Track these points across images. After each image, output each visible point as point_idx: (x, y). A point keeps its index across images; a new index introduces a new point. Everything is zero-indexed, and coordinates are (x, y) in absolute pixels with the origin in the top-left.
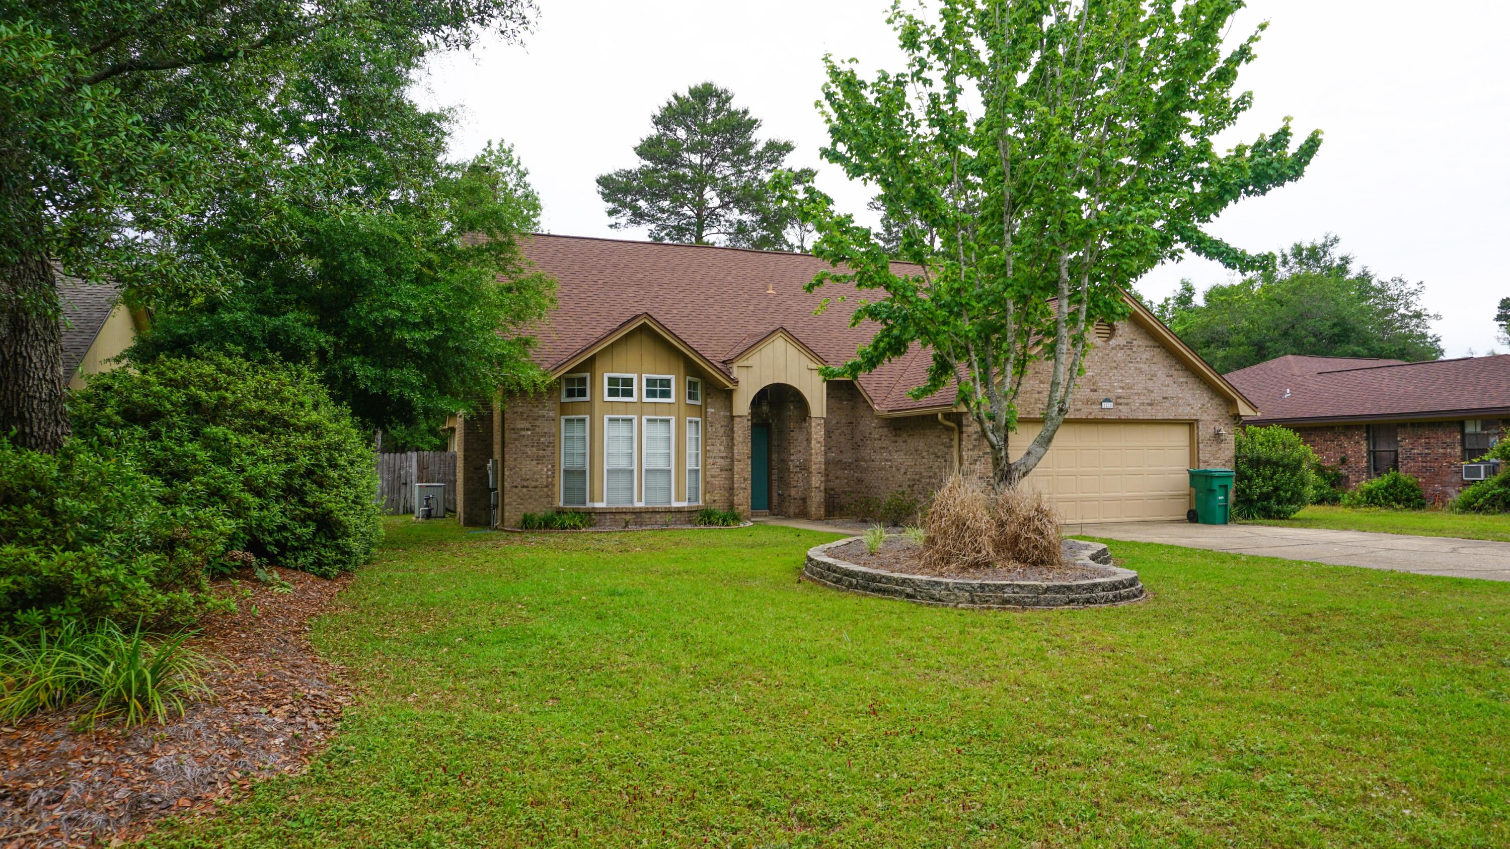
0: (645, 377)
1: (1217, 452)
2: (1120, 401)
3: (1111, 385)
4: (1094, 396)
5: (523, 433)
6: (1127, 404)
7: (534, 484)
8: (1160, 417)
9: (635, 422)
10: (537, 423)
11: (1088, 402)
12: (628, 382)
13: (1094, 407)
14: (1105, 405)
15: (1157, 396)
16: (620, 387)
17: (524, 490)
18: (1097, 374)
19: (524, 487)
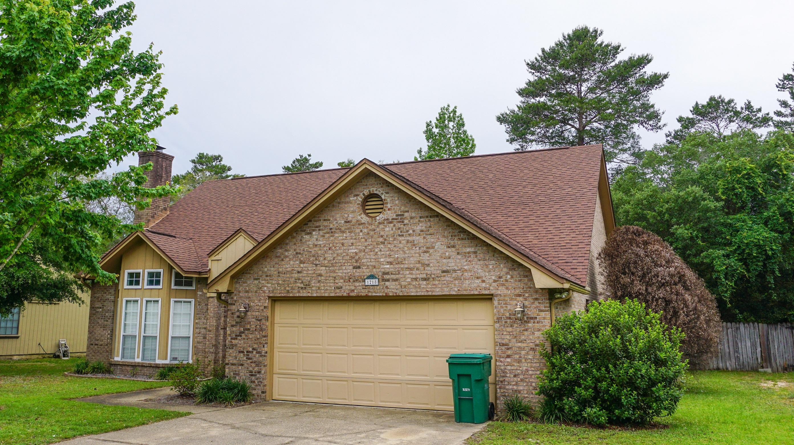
0: (146, 271)
1: (521, 333)
2: (387, 277)
3: (377, 260)
4: (358, 273)
5: (98, 310)
6: (396, 280)
7: (101, 343)
8: (438, 292)
9: (139, 301)
10: (105, 304)
11: (350, 279)
12: (138, 275)
13: (357, 284)
14: (368, 282)
15: (433, 270)
16: (134, 279)
17: (96, 347)
18: (360, 251)
19: (96, 345)
